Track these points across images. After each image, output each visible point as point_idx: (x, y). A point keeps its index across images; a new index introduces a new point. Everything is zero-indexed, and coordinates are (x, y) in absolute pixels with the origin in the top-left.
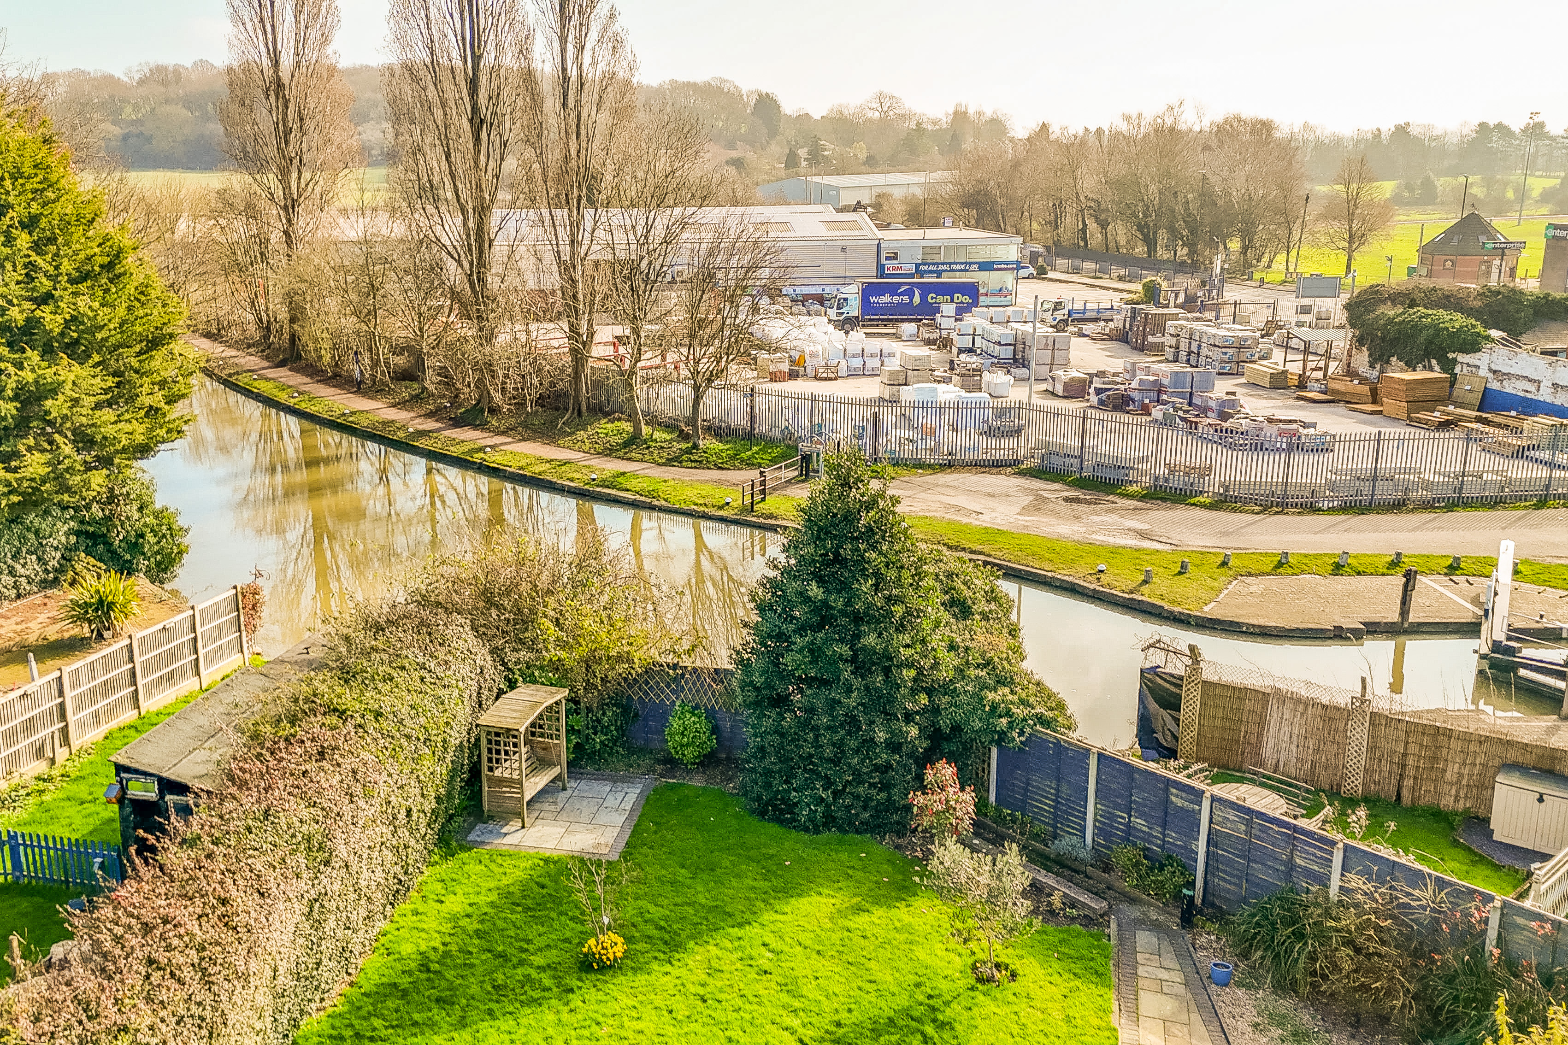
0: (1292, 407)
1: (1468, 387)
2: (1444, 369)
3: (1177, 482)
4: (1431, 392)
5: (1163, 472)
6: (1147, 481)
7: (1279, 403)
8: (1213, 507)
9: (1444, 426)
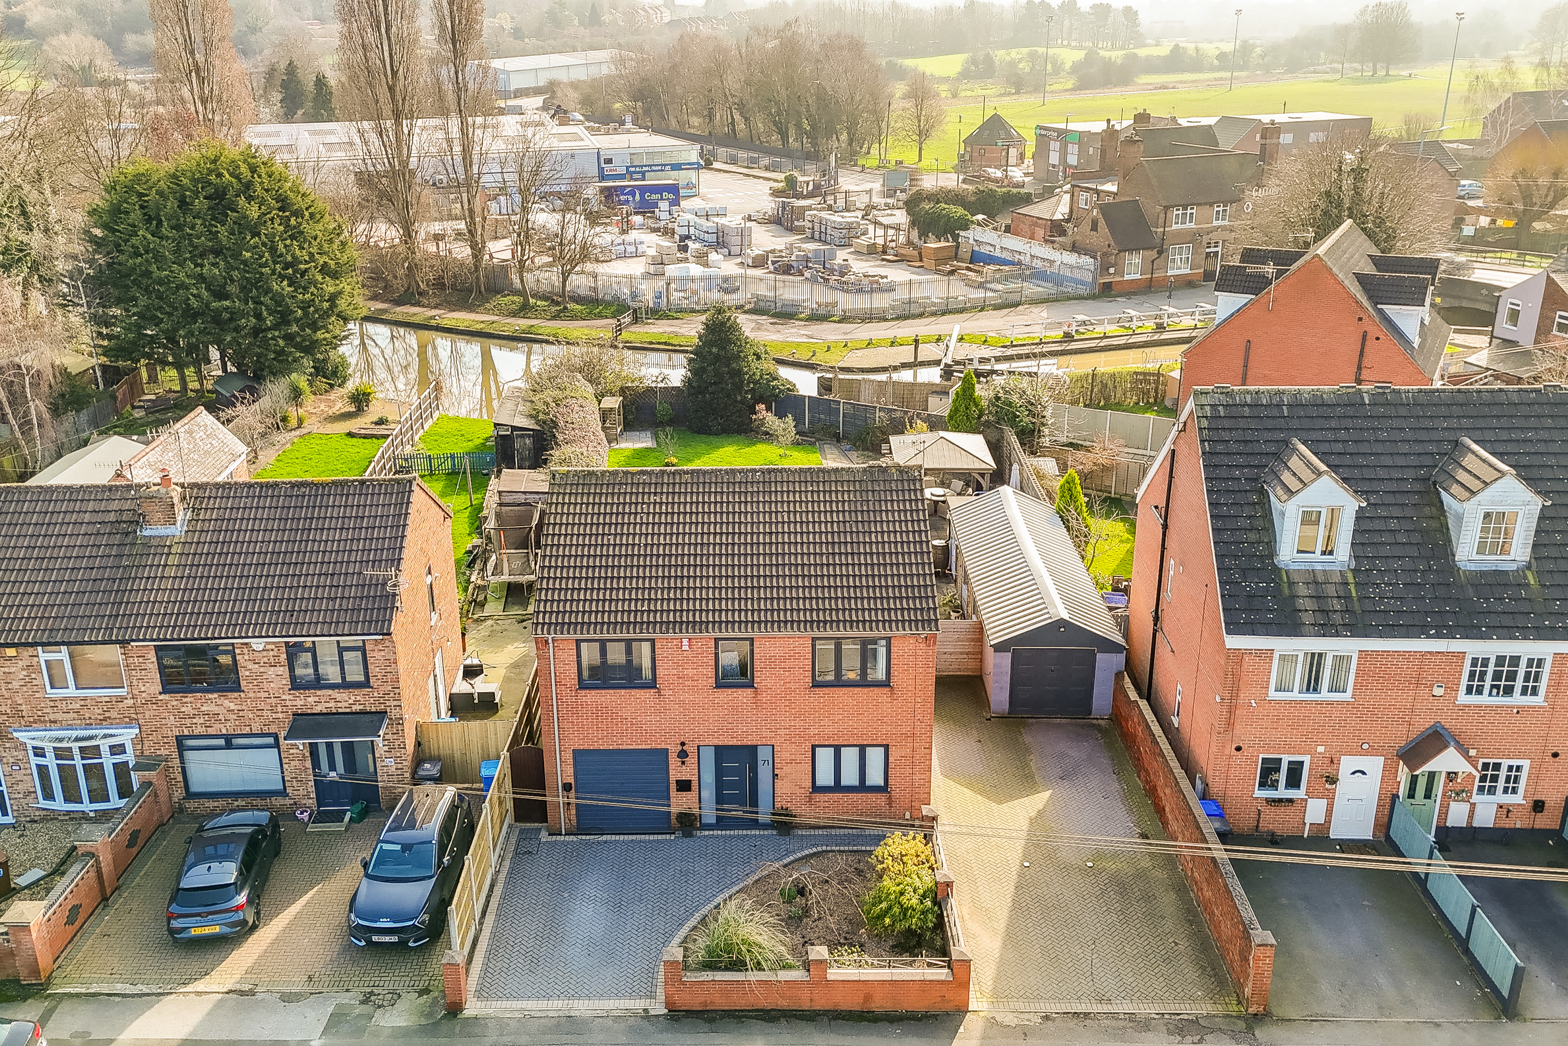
0: (878, 266)
1: (965, 251)
2: (954, 240)
3: (822, 311)
4: (945, 254)
5: (815, 306)
6: (808, 312)
7: (872, 263)
8: (839, 322)
9: (952, 272)
